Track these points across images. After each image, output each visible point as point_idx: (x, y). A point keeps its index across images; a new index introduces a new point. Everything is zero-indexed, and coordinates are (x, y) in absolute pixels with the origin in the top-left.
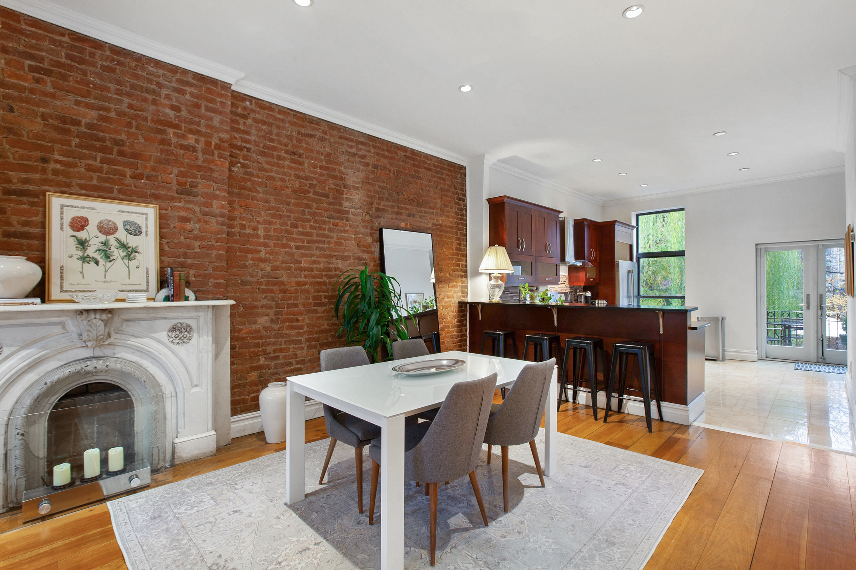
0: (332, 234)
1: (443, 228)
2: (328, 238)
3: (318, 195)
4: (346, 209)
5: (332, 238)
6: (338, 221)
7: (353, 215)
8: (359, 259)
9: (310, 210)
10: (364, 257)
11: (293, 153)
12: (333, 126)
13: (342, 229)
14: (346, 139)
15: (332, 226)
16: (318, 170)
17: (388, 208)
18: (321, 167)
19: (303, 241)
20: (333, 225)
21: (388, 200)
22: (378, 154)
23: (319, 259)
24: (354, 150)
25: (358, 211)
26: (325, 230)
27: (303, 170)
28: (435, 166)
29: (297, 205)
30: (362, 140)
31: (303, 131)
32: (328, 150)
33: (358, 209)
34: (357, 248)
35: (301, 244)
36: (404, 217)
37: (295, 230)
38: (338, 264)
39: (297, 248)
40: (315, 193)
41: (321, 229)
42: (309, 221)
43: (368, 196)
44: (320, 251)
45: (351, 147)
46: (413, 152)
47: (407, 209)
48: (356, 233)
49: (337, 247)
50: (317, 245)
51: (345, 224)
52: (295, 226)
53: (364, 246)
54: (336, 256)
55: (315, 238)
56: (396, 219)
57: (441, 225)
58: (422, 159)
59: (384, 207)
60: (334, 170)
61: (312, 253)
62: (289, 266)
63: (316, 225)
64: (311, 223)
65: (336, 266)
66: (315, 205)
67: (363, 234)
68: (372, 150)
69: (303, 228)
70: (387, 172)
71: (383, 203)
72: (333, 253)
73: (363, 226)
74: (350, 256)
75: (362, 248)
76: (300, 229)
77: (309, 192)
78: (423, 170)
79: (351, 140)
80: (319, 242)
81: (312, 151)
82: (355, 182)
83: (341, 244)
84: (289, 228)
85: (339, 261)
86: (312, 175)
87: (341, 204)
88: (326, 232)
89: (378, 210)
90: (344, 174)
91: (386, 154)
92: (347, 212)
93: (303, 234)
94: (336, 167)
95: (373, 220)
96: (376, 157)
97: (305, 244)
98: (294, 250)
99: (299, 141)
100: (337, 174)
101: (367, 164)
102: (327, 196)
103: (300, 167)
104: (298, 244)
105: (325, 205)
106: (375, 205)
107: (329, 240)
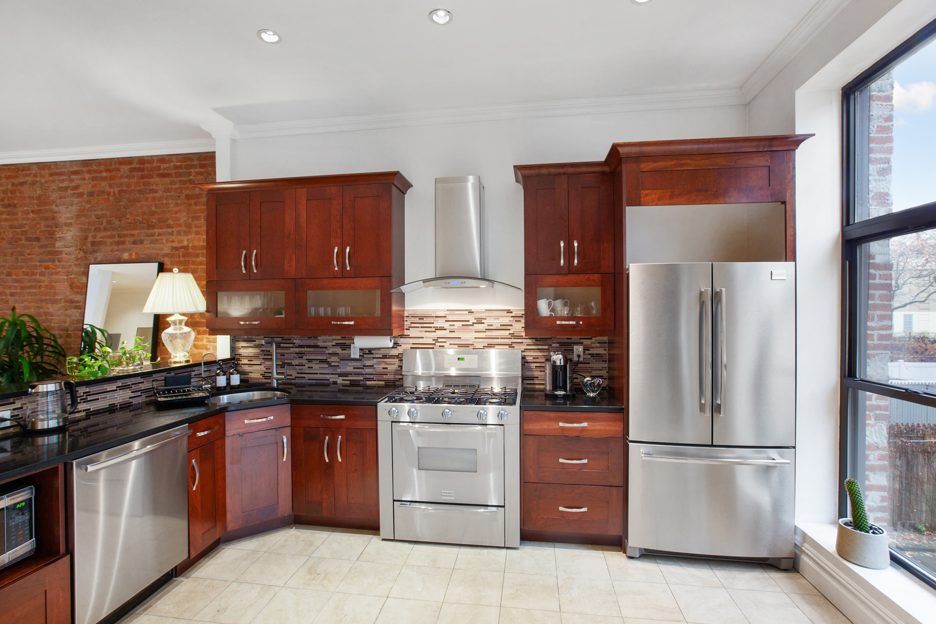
0: (43, 278)
1: (190, 250)
2: (39, 282)
3: (29, 241)
4: (59, 249)
5: (43, 282)
6: (50, 263)
7: (66, 254)
8: (72, 301)
9: (23, 257)
10: (77, 299)
11: (9, 205)
12: (42, 166)
13: (54, 271)
14: (57, 174)
15: (43, 270)
16: (31, 215)
17: (105, 240)
18: (33, 212)
19: (16, 287)
20: (45, 268)
21: (105, 229)
22: (93, 179)
23: (29, 305)
24: (65, 184)
25: (71, 249)
26: (36, 275)
27: (17, 219)
28: (176, 167)
29: (12, 254)
30: (75, 169)
31: (16, 181)
32: (39, 192)
33: (72, 246)
34: (69, 289)
35: (15, 291)
36: (128, 246)
37: (9, 278)
38: (48, 308)
39: (12, 295)
40: (28, 239)
41: (34, 274)
42: (21, 267)
43: (82, 230)
44: (32, 296)
45: (63, 181)
46: (142, 160)
47: (132, 235)
48: (68, 273)
49: (47, 291)
50: (29, 290)
51: (56, 266)
52: (9, 274)
53: (78, 287)
54: (45, 300)
55: (27, 284)
56: (118, 250)
57: (186, 248)
58: (155, 164)
59: (100, 240)
60: (46, 211)
61: (24, 298)
62: (4, 313)
63: (28, 270)
64: (24, 270)
65: (47, 310)
66: (28, 251)
67: (76, 274)
68: (87, 176)
69: (16, 275)
70: (106, 196)
71: (99, 235)
72: (43, 298)
73: (76, 265)
74: (61, 300)
75: (75, 290)
76: (14, 277)
77: (20, 239)
78: (157, 180)
79: (62, 174)
80: (31, 287)
81: (25, 198)
82: (68, 218)
83: (51, 287)
84: (4, 277)
85: (49, 306)
86: (25, 222)
87: (53, 245)
88: (38, 277)
89: (93, 243)
90: (56, 212)
91: (104, 174)
92: (61, 252)
93: (16, 281)
94: (47, 207)
95: (88, 256)
96: (92, 183)
97: (19, 291)
98: (9, 297)
99: (13, 192)
100: (49, 214)
101: (81, 195)
102: (38, 239)
103: (14, 217)
104: (12, 291)
105: (37, 249)
106: (90, 239)
107: (40, 284)
